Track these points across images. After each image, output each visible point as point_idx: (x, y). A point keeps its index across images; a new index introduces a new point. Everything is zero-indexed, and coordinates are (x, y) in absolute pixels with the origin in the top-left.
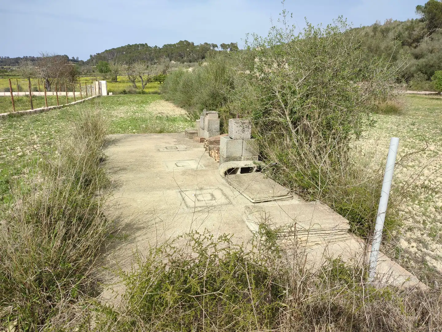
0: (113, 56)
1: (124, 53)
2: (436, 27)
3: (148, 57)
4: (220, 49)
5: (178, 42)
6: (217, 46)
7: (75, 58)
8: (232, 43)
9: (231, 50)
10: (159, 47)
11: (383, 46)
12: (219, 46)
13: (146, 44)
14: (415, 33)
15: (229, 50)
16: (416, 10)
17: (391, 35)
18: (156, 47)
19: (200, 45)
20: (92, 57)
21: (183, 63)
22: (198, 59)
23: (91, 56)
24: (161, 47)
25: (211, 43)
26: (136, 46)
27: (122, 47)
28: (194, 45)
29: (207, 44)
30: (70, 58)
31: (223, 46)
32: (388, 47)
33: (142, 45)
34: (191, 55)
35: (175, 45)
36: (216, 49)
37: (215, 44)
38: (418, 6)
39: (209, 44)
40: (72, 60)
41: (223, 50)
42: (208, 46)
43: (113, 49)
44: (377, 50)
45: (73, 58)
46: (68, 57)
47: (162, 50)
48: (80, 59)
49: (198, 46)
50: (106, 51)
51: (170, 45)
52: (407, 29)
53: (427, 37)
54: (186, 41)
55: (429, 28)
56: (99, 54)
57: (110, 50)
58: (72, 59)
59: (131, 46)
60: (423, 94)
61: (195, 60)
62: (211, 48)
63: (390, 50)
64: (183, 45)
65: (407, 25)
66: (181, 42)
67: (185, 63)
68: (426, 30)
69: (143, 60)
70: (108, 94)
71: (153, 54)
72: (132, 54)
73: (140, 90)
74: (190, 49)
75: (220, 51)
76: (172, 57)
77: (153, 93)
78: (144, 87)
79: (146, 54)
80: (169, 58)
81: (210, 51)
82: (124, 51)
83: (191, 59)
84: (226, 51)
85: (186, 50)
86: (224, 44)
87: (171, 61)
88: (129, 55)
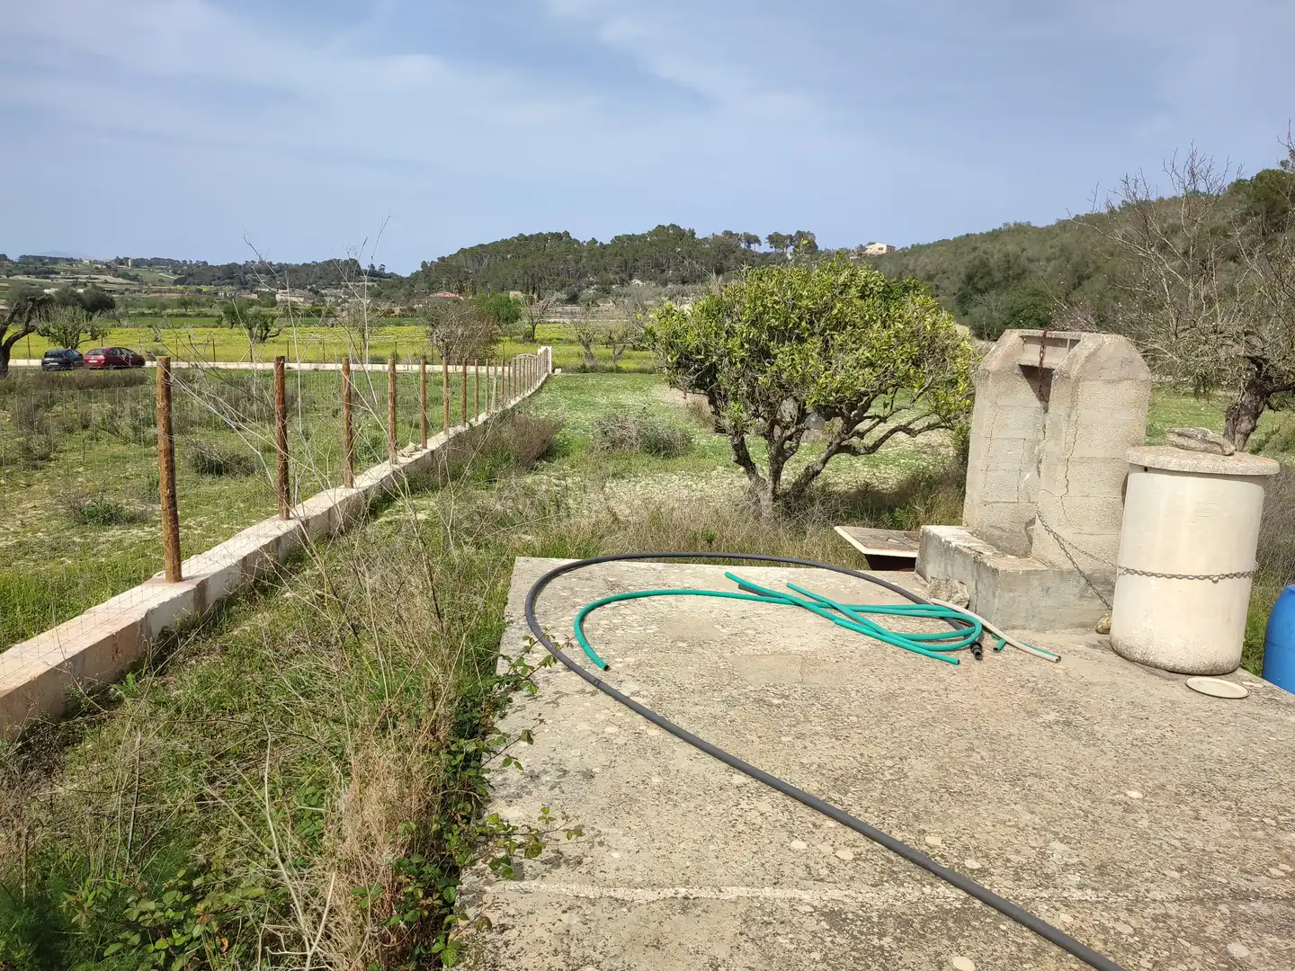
0: (480, 264)
1: (509, 256)
3: (572, 267)
4: (764, 248)
5: (652, 227)
6: (757, 240)
7: (377, 268)
8: (799, 232)
9: (796, 250)
10: (601, 243)
12: (763, 238)
13: (567, 234)
15: (791, 249)
18: (594, 241)
19: (712, 237)
20: (427, 266)
21: (665, 284)
22: (705, 275)
23: (424, 265)
24: (607, 241)
25: (741, 232)
26: (540, 239)
27: (505, 242)
28: (696, 236)
29: (731, 233)
30: (364, 266)
31: (775, 239)
33: (558, 236)
34: (687, 263)
35: (643, 236)
36: (754, 247)
37: (752, 233)
39: (737, 235)
40: (367, 273)
41: (773, 250)
42: (734, 242)
45: (372, 266)
46: (358, 266)
47: (610, 250)
48: (387, 271)
49: (705, 240)
50: (463, 251)
51: (631, 238)
54: (673, 226)
56: (442, 259)
58: (368, 268)
59: (526, 238)
61: (696, 278)
62: (743, 246)
64: (665, 238)
66: (661, 228)
67: (670, 286)
69: (558, 275)
70: (553, 371)
71: (584, 260)
72: (529, 261)
73: (610, 364)
74: (685, 248)
75: (767, 254)
76: (636, 269)
77: (635, 371)
78: (616, 359)
79: (565, 261)
80: (628, 272)
81: (738, 254)
82: (508, 252)
83: (686, 274)
84: (783, 254)
85: (673, 250)
86: (777, 234)
87: (631, 279)
88: (520, 263)
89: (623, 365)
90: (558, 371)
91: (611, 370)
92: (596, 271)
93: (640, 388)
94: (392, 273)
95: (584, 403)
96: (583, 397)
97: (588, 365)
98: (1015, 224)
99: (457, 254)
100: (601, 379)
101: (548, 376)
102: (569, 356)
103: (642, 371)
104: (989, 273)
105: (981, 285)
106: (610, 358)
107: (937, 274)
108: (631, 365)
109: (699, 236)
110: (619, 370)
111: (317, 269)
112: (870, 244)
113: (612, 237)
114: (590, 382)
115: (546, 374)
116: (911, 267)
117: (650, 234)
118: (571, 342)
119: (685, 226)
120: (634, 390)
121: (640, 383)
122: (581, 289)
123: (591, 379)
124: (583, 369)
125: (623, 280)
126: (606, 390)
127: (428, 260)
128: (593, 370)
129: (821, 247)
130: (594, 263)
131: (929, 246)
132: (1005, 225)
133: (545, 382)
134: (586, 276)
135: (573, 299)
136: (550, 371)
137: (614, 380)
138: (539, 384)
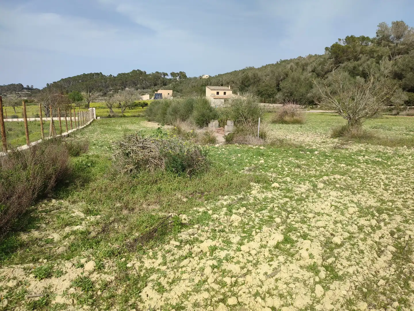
0: (69, 84)
1: (80, 81)
2: (340, 63)
3: (104, 84)
4: (169, 77)
5: (131, 71)
6: (167, 75)
7: (30, 87)
8: (180, 72)
9: (180, 77)
10: (114, 76)
11: (302, 78)
12: (169, 74)
13: (101, 73)
14: (326, 67)
15: (178, 77)
16: (325, 50)
17: (309, 68)
18: (111, 75)
19: (152, 74)
20: (49, 85)
21: (137, 89)
22: (151, 86)
23: (48, 84)
24: (116, 76)
25: (161, 72)
26: (91, 75)
27: (78, 76)
28: (146, 73)
29: (158, 72)
30: (25, 86)
31: (173, 74)
32: (306, 78)
33: (97, 74)
34: (144, 82)
35: (128, 73)
36: (166, 77)
37: (165, 72)
38: (326, 48)
39: (160, 73)
40: (26, 89)
41: (173, 78)
42: (159, 75)
43: (70, 78)
44: (298, 81)
45: (28, 86)
46: (22, 86)
47: (117, 78)
48: (34, 88)
49: (150, 74)
50: (62, 79)
51: (124, 74)
52: (320, 64)
53: (334, 70)
54: (138, 70)
55: (336, 63)
56: (55, 83)
57: (66, 79)
58: (26, 87)
59: (86, 75)
60: (330, 113)
61: (148, 87)
62: (162, 76)
63: (308, 80)
64: (136, 74)
65: (321, 60)
66: (134, 71)
67: (139, 90)
68: (333, 65)
69: (99, 87)
70: (97, 118)
71: (108, 82)
72: (88, 82)
73: (121, 114)
74: (143, 77)
75: (170, 79)
76: (127, 85)
77: (132, 116)
78: (123, 112)
79: (101, 82)
80: (124, 85)
81: (161, 79)
82: (80, 80)
83: (144, 86)
84: (176, 79)
85: (139, 78)
86: (173, 73)
87: (125, 88)
88: (85, 83)
89: (126, 114)
90: (99, 118)
91: (121, 117)
92: (112, 86)
93: (135, 123)
94: (36, 89)
95: (110, 130)
96: (110, 127)
97: (111, 115)
98: (249, 67)
99: (61, 81)
100: (117, 120)
101: (94, 120)
102: (104, 112)
103: (134, 116)
104: (249, 80)
105: (247, 84)
106: (120, 112)
107: (230, 82)
108: (129, 114)
109: (147, 73)
110: (125, 116)
111: (6, 87)
112: (203, 75)
113: (117, 74)
114: (113, 121)
115: (93, 119)
116: (221, 80)
117: (131, 73)
118: (104, 108)
119: (142, 70)
120: (133, 123)
121: (134, 121)
122: (107, 91)
123: (113, 120)
124: (109, 117)
125: (122, 88)
126: (120, 124)
127: (49, 83)
128: (114, 116)
129: (188, 77)
130: (111, 83)
131: (224, 74)
132: (246, 67)
133: (92, 122)
134: (109, 87)
135: (105, 94)
136: (95, 118)
137: (122, 120)
138: (89, 123)
